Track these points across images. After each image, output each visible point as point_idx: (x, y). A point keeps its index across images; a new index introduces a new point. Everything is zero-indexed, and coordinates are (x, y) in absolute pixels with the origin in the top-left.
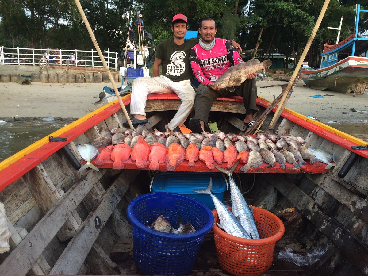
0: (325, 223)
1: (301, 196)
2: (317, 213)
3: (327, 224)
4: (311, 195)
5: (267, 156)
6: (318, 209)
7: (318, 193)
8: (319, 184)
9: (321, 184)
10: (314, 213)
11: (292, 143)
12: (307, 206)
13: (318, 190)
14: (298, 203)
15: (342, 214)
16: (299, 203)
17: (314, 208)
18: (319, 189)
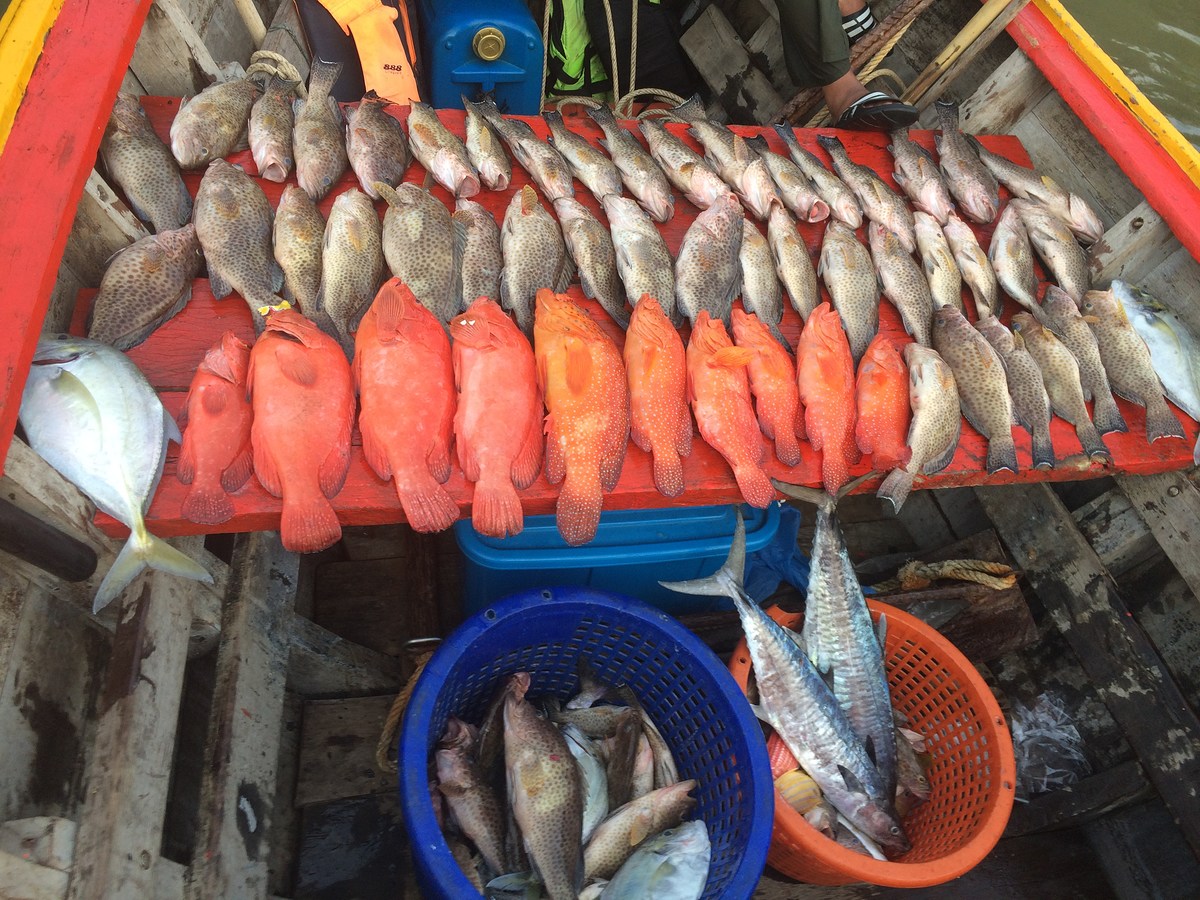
0: (1129, 677)
1: (1041, 512)
2: (1100, 618)
3: (1136, 688)
4: (1079, 514)
5: (977, 385)
6: (1108, 607)
7: (1113, 521)
8: (1139, 502)
9: (1150, 506)
10: (1086, 615)
11: (1057, 255)
12: (1062, 569)
13: (1116, 510)
14: (1018, 534)
15: (1176, 611)
16: (1026, 537)
17: (1091, 588)
18: (1122, 508)
